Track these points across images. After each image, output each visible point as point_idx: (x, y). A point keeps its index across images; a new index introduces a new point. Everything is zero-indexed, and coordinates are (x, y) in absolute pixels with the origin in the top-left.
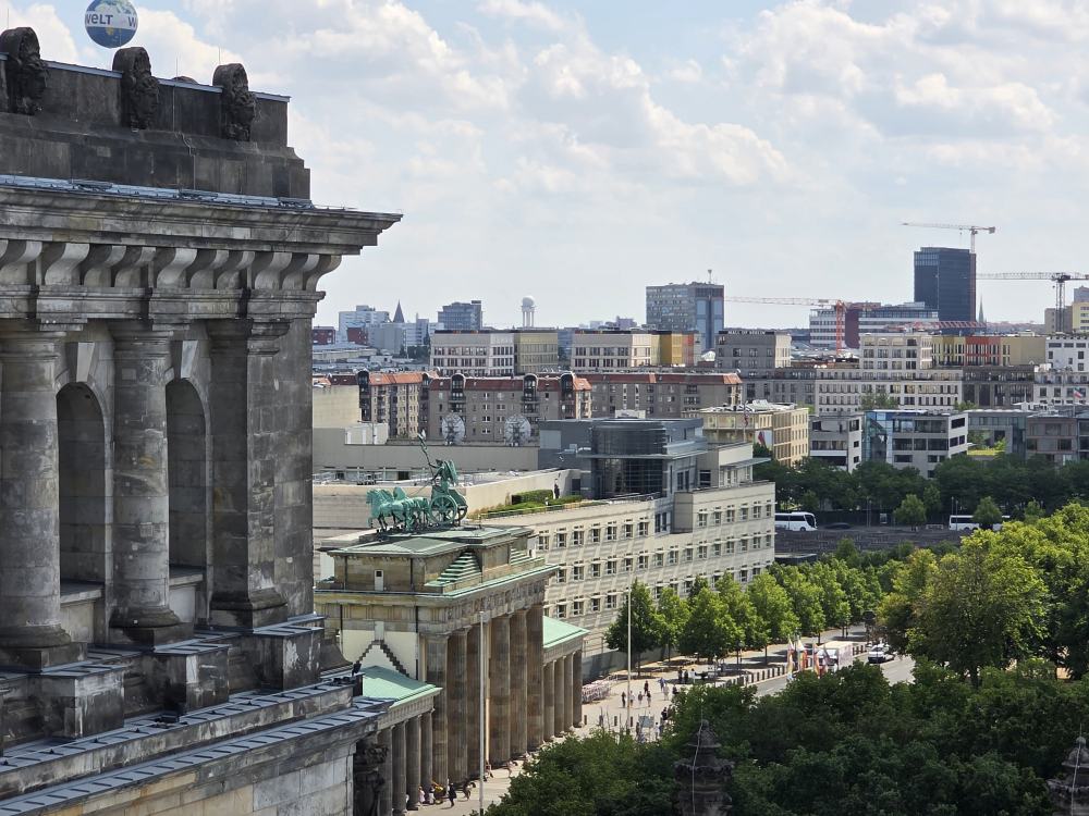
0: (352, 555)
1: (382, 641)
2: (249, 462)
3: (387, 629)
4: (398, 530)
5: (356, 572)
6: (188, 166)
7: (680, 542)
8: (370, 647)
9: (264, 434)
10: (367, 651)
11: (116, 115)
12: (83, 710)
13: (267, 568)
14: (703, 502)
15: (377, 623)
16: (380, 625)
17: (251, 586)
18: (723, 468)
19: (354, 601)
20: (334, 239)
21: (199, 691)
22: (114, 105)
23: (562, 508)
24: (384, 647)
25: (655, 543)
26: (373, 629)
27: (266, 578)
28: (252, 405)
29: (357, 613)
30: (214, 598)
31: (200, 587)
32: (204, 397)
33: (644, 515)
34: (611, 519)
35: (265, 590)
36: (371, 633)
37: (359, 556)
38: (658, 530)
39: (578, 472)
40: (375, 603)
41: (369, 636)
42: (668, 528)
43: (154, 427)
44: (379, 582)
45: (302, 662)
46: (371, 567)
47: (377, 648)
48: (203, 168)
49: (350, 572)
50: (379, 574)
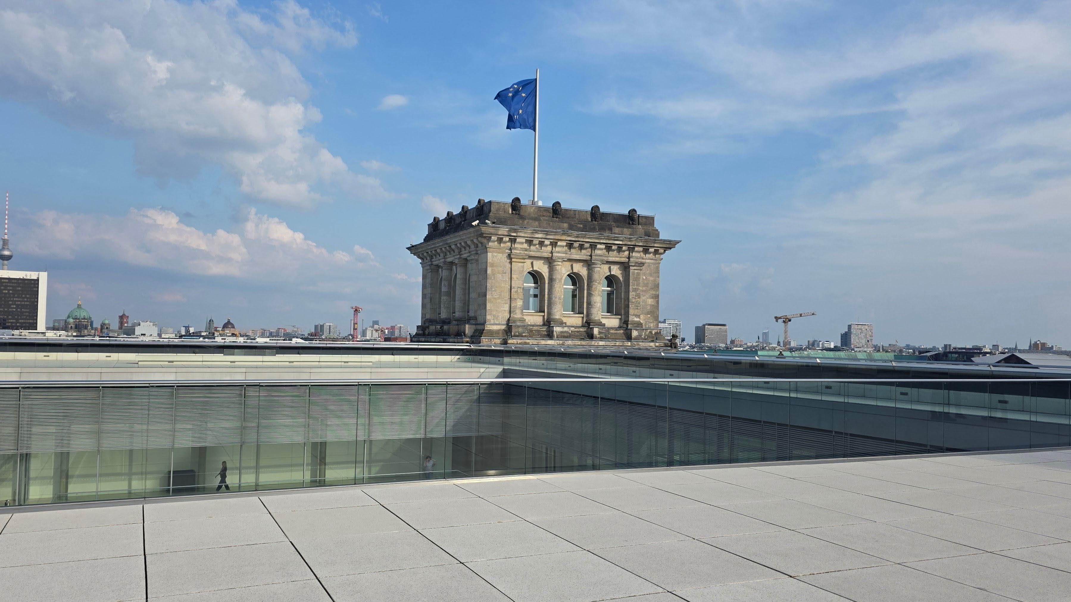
2: (630, 293)
6: (610, 229)
9: (636, 287)
11: (590, 219)
12: (557, 334)
13: (638, 316)
17: (630, 319)
20: (656, 245)
21: (598, 336)
22: (589, 217)
27: (636, 318)
28: (632, 280)
30: (624, 322)
31: (620, 319)
32: (621, 279)
35: (636, 321)
43: (595, 282)
45: (640, 336)
48: (616, 230)
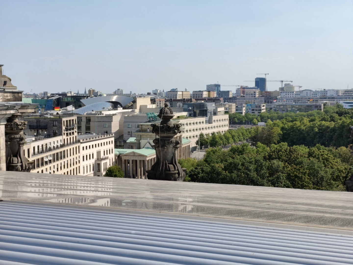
0: (143, 125)
1: (149, 142)
3: (150, 140)
4: (153, 120)
5: (144, 128)
7: (210, 125)
8: (147, 143)
10: (146, 144)
14: (214, 118)
15: (148, 138)
16: (149, 139)
18: (218, 112)
19: (143, 134)
23: (187, 119)
24: (149, 143)
25: (205, 125)
26: (147, 139)
29: (144, 136)
33: (203, 120)
34: (197, 121)
36: (147, 140)
37: (144, 125)
38: (206, 123)
39: (190, 112)
40: (147, 134)
41: (146, 141)
42: (208, 123)
44: (148, 130)
46: (147, 127)
47: (148, 143)
49: (142, 128)
50: (148, 129)
